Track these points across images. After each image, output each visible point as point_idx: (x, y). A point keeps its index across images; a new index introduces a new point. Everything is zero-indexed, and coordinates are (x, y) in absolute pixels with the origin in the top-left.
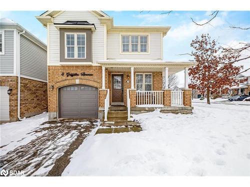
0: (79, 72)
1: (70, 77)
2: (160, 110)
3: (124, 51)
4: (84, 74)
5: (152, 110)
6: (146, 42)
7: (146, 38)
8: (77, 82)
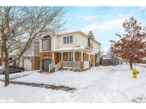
0: (47, 54)
1: (45, 56)
2: (69, 69)
3: (64, 43)
4: (49, 55)
5: (67, 69)
6: (72, 38)
7: (72, 36)
8: (47, 58)
